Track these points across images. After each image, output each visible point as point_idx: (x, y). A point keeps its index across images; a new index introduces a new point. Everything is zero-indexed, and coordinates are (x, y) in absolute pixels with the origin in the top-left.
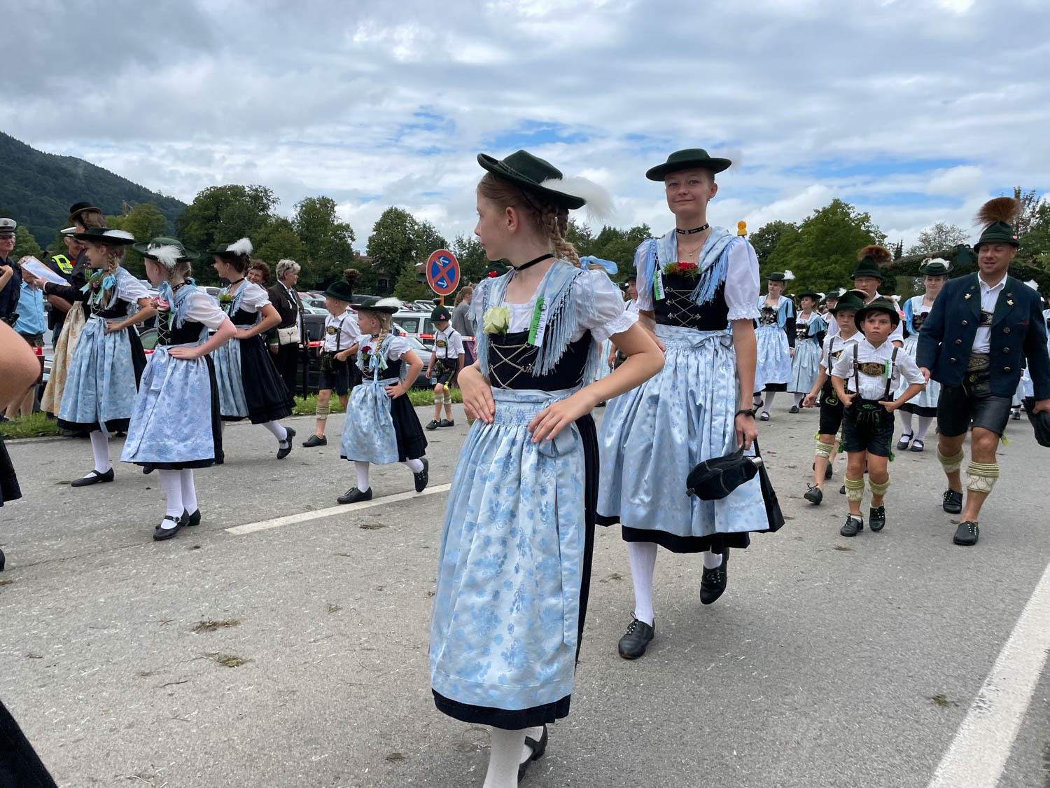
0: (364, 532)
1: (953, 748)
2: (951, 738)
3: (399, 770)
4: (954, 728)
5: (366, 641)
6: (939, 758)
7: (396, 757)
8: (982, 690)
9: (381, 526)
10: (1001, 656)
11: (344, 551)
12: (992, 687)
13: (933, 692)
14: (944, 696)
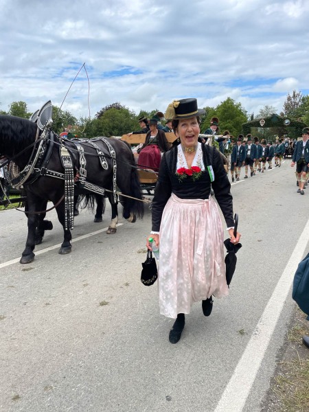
0: (23, 273)
1: (243, 357)
2: (243, 351)
3: (17, 405)
4: (244, 346)
5: (14, 334)
6: (237, 363)
7: (17, 398)
8: (258, 325)
9: (31, 269)
10: (267, 307)
11: (12, 284)
12: (261, 323)
13: (239, 328)
14: (243, 330)
